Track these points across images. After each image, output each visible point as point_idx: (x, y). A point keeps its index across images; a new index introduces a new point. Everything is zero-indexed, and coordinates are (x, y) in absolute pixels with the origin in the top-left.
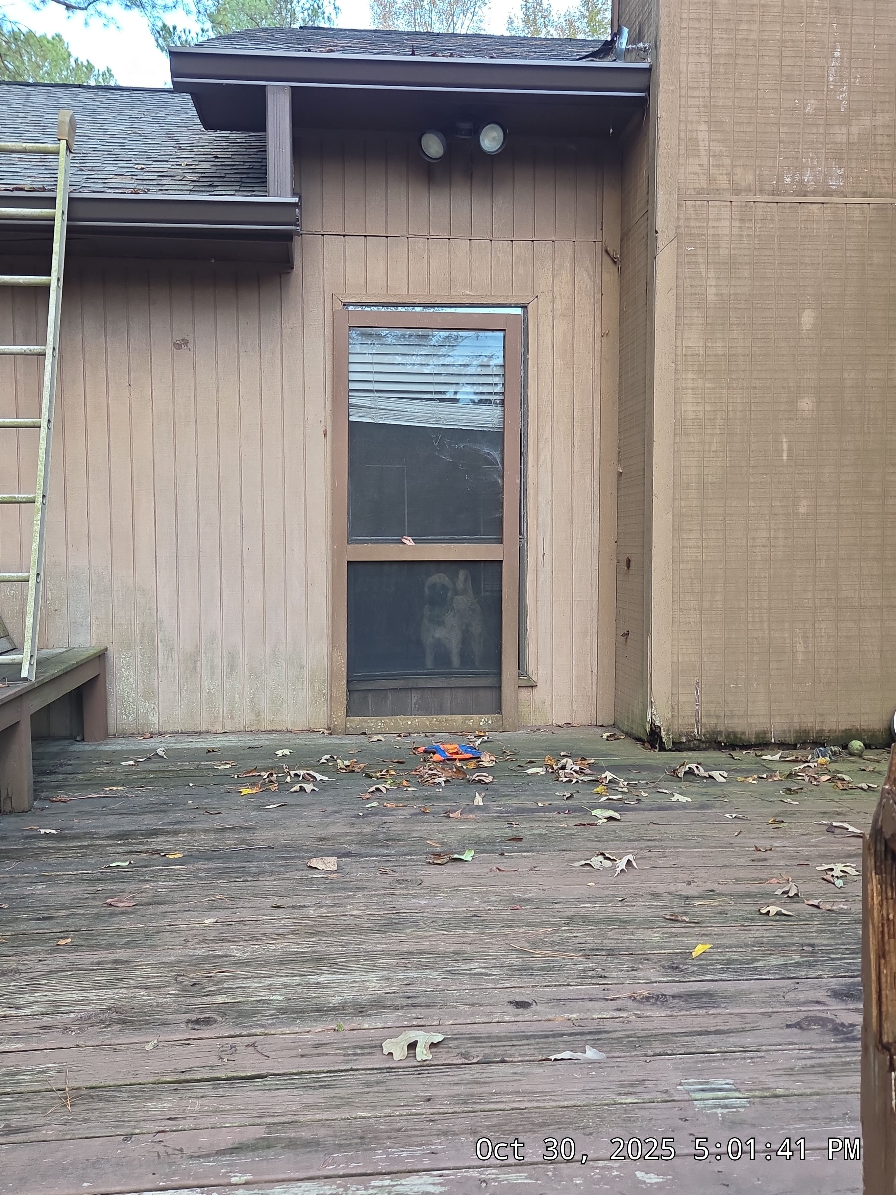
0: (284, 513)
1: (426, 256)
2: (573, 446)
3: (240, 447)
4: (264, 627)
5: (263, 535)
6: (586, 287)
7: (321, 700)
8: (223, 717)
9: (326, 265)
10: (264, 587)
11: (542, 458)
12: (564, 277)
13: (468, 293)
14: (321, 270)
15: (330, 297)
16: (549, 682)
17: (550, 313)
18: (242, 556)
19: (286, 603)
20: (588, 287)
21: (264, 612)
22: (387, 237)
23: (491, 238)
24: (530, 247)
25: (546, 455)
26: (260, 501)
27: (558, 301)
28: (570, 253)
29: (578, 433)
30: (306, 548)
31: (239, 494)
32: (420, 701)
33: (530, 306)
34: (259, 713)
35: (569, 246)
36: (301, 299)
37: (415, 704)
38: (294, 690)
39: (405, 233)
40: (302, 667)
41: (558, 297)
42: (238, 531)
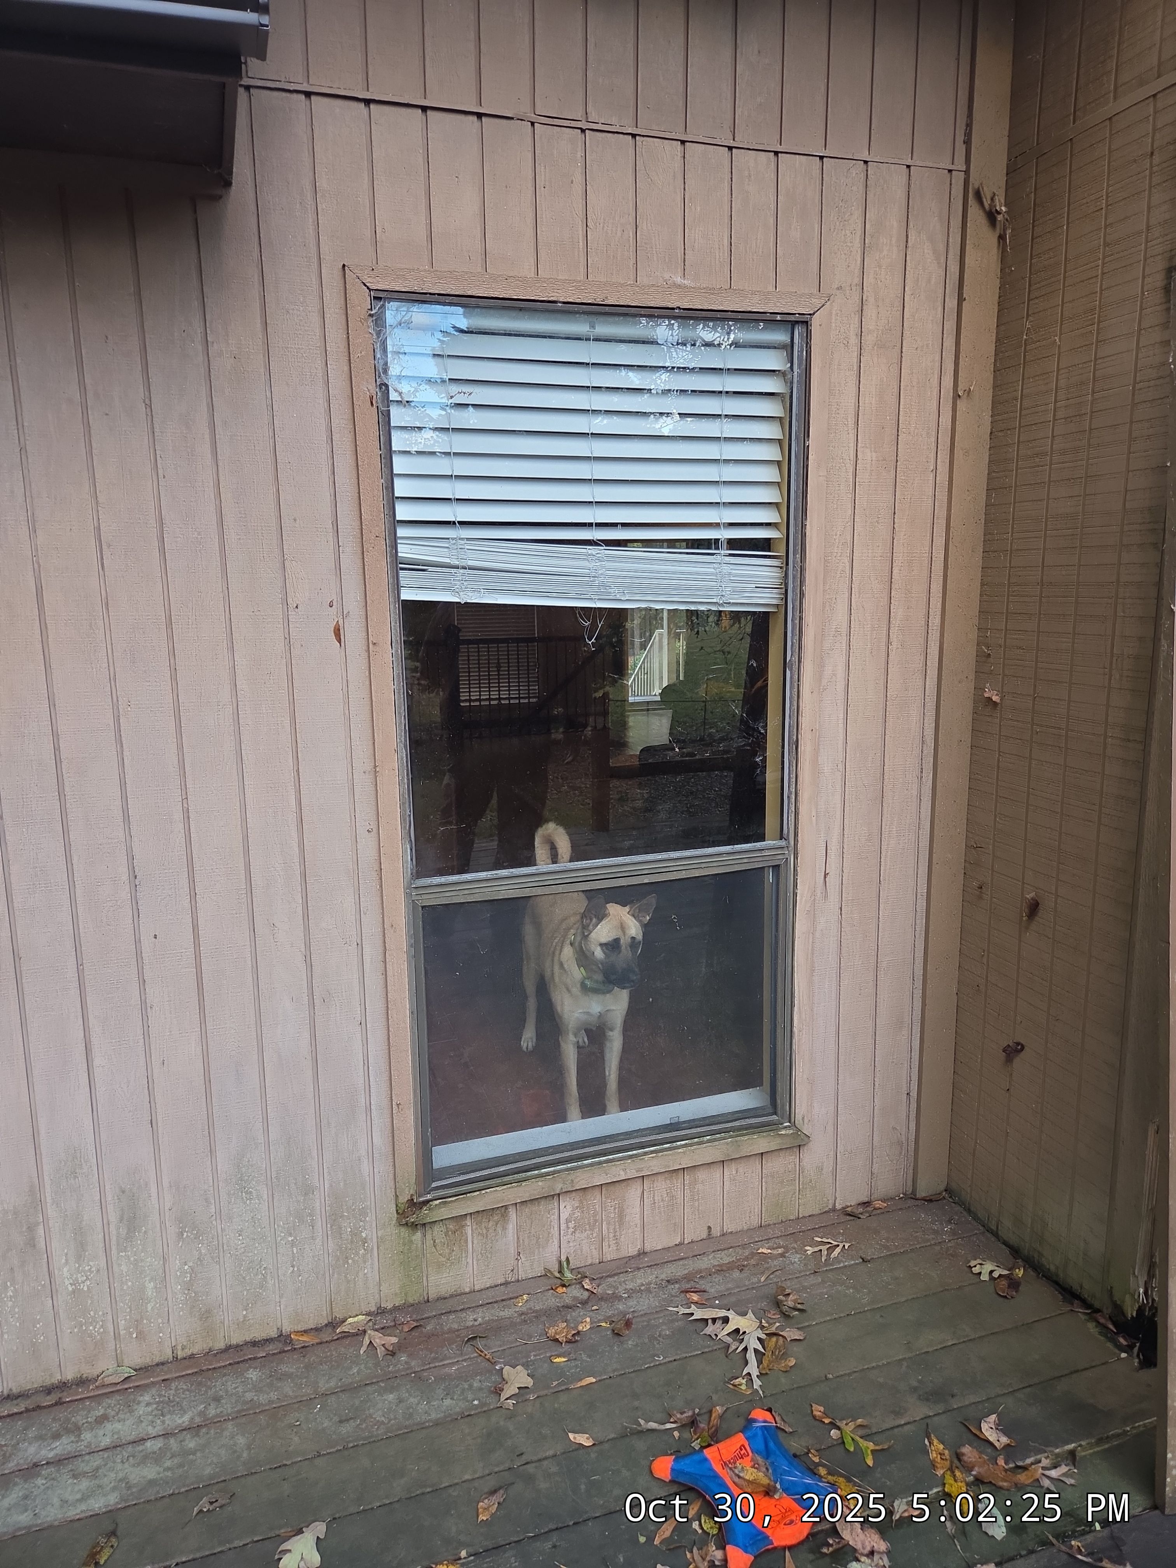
0: (246, 838)
1: (578, 178)
2: (889, 642)
3: (113, 679)
4: (210, 1116)
5: (193, 896)
6: (929, 281)
7: (357, 1254)
8: (117, 1336)
9: (322, 183)
10: (203, 1021)
11: (828, 670)
12: (885, 252)
13: (679, 280)
14: (309, 195)
15: (338, 272)
16: (830, 1128)
17: (854, 340)
18: (139, 954)
19: (261, 1050)
20: (933, 281)
21: (207, 1081)
22: (480, 115)
23: (731, 143)
24: (816, 172)
25: (836, 662)
26: (178, 816)
27: (870, 312)
28: (900, 193)
29: (898, 612)
30: (306, 916)
31: (119, 802)
32: (578, 1214)
33: (815, 322)
34: (209, 1311)
35: (899, 177)
36: (256, 278)
37: (568, 1221)
38: (293, 1244)
39: (524, 109)
40: (308, 1191)
41: (871, 300)
42: (125, 894)
